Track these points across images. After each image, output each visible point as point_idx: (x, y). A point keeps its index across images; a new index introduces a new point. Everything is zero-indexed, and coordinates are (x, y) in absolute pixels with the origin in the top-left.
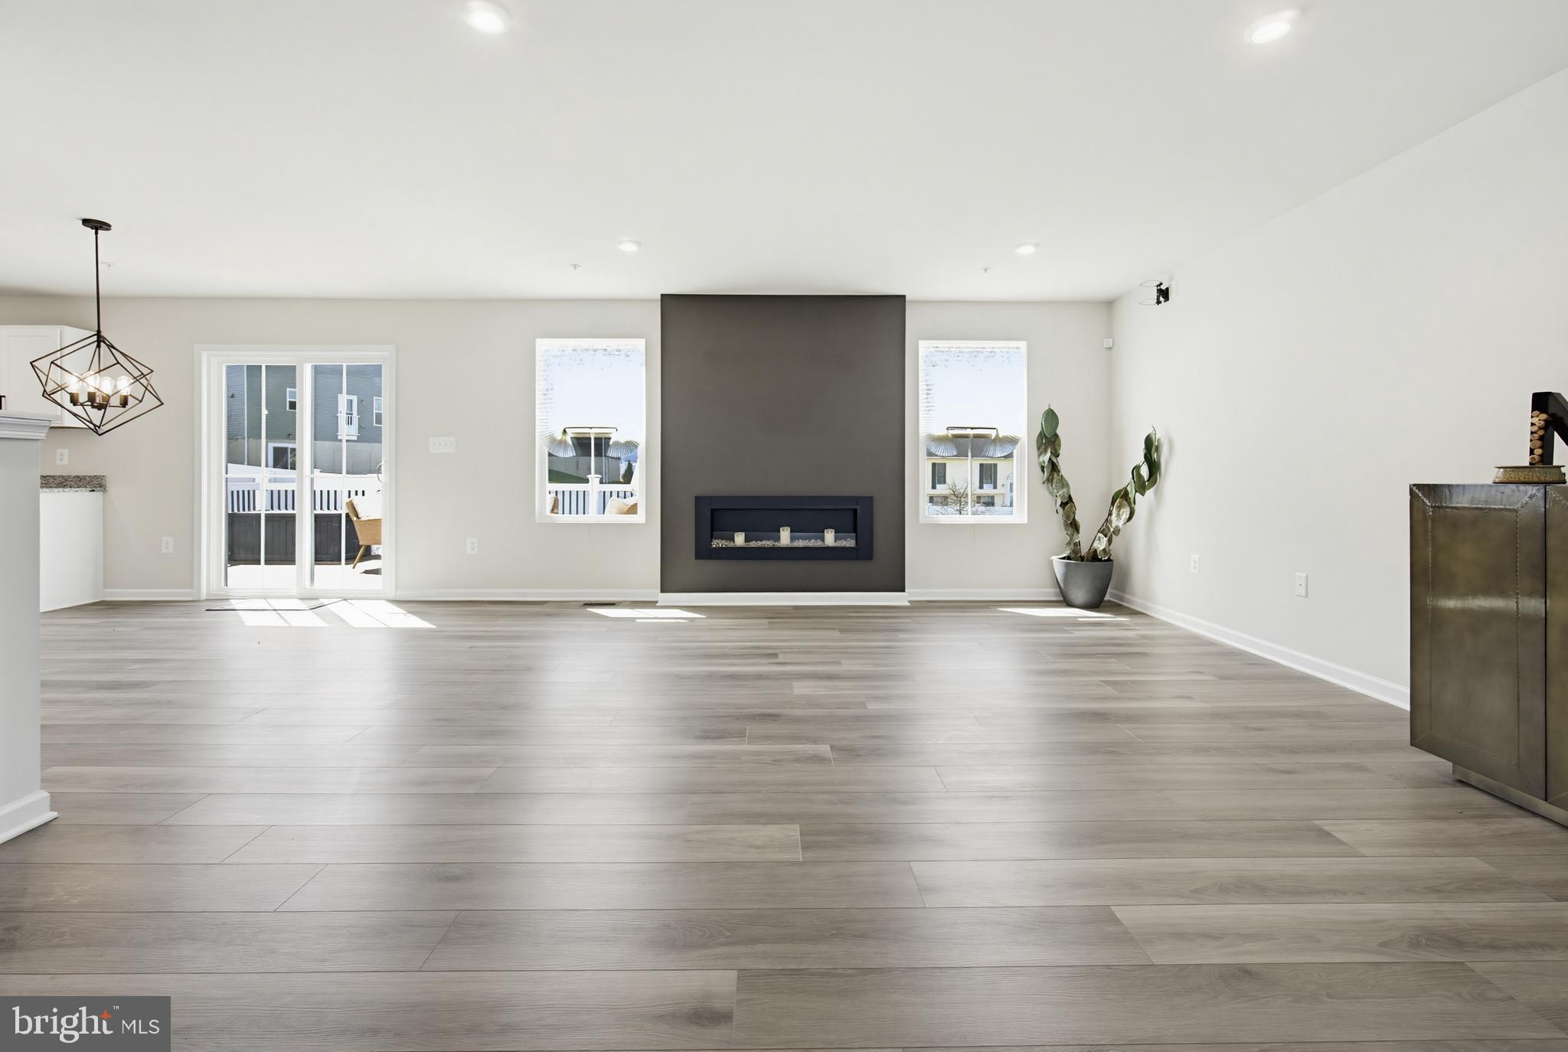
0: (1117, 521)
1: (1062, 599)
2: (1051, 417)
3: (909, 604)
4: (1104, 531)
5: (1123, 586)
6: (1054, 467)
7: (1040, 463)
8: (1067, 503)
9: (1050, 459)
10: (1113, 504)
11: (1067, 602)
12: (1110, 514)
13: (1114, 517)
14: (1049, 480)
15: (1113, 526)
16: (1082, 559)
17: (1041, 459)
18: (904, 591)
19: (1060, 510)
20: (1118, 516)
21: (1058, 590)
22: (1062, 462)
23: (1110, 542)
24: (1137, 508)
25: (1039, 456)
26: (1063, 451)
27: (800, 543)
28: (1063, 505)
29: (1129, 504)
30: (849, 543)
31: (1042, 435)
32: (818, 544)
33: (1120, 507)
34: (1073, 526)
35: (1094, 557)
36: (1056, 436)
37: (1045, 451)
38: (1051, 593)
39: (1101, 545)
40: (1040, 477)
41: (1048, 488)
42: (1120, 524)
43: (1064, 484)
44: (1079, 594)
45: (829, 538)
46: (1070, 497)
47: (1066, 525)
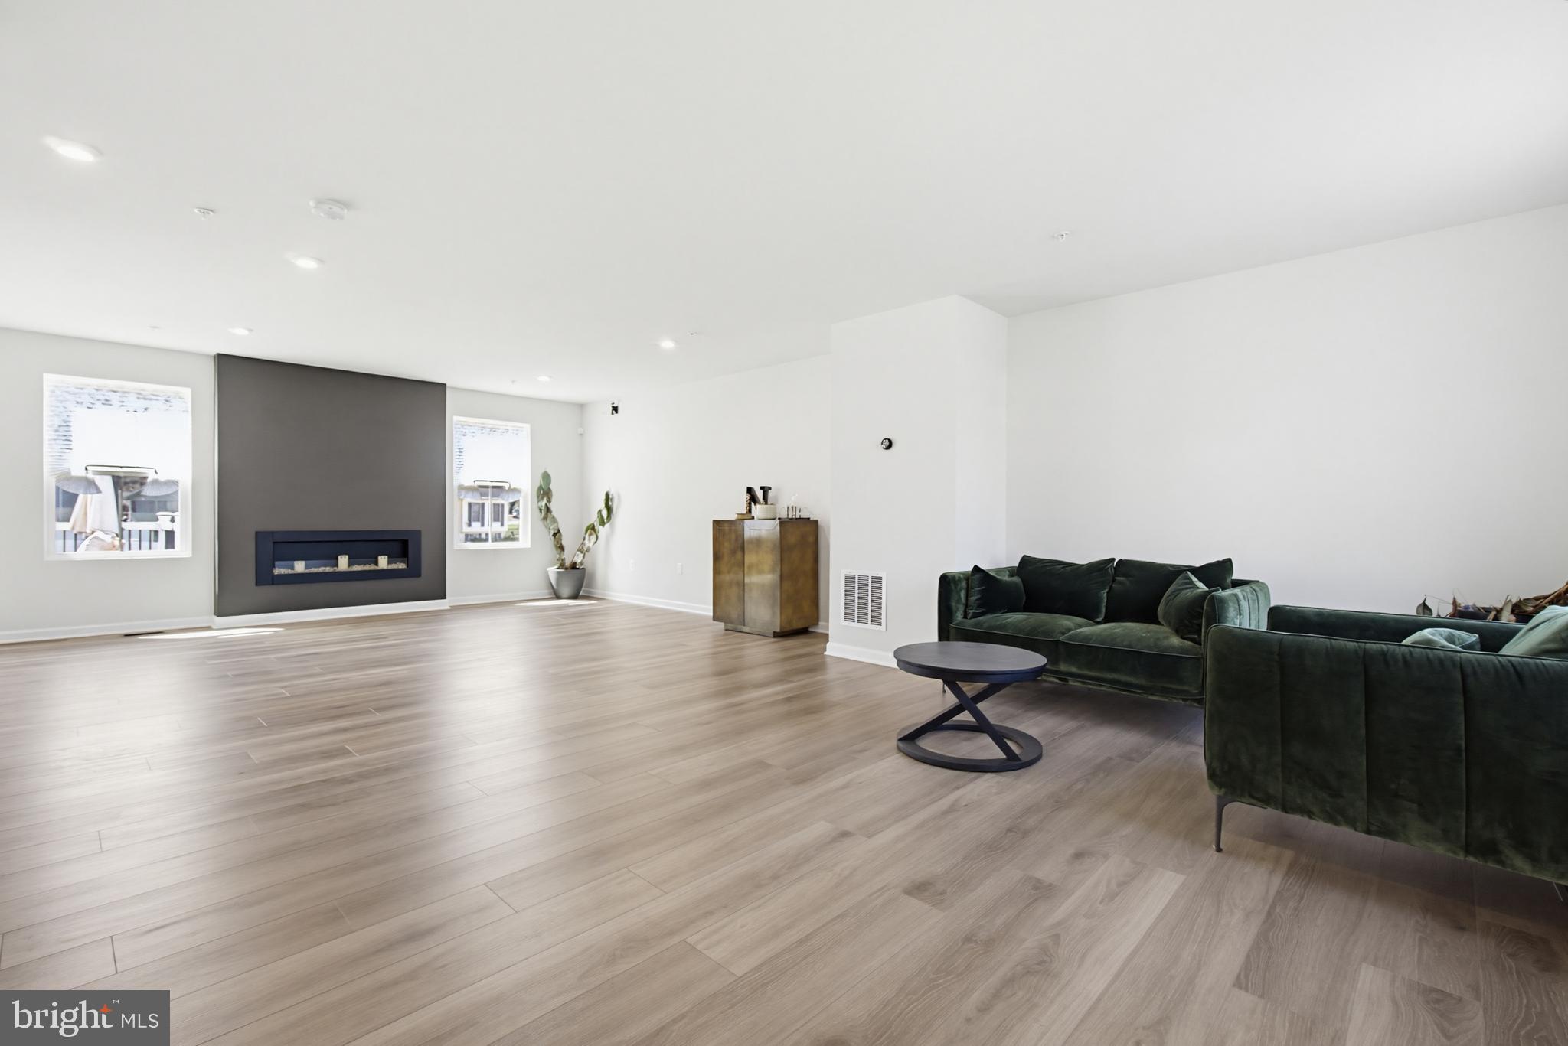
0: (589, 543)
1: (554, 596)
2: (546, 477)
3: (449, 608)
4: (581, 550)
5: (590, 586)
6: (548, 510)
7: (539, 507)
8: (557, 534)
9: (546, 504)
10: (586, 533)
11: (558, 597)
12: (584, 539)
13: (586, 541)
14: (545, 518)
15: (586, 546)
16: (566, 569)
17: (540, 504)
18: (445, 598)
19: (553, 538)
20: (589, 540)
21: (552, 591)
22: (552, 506)
23: (584, 557)
24: (599, 535)
25: (538, 502)
26: (553, 500)
27: (357, 568)
28: (555, 535)
29: (595, 532)
30: (402, 566)
31: (540, 488)
32: (372, 567)
33: (590, 535)
34: (561, 548)
35: (573, 566)
36: (549, 489)
37: (542, 499)
38: (546, 592)
39: (578, 559)
40: (539, 516)
41: (544, 523)
42: (591, 545)
43: (554, 520)
44: (566, 591)
45: (383, 562)
46: (559, 531)
47: (556, 546)
